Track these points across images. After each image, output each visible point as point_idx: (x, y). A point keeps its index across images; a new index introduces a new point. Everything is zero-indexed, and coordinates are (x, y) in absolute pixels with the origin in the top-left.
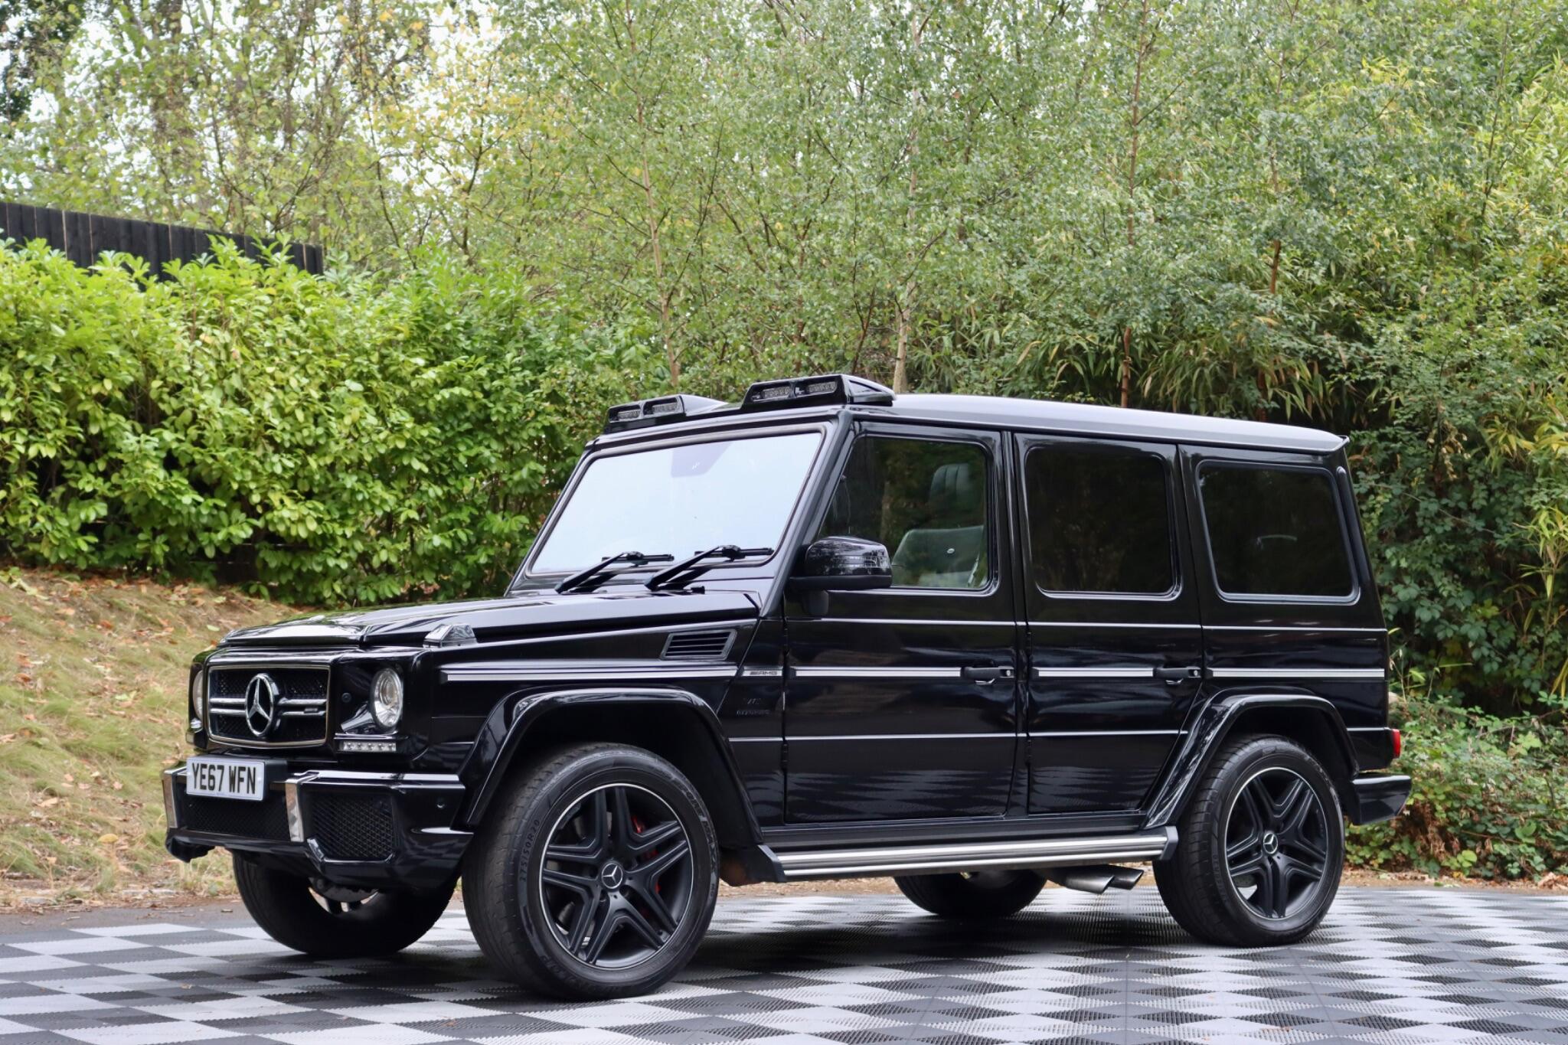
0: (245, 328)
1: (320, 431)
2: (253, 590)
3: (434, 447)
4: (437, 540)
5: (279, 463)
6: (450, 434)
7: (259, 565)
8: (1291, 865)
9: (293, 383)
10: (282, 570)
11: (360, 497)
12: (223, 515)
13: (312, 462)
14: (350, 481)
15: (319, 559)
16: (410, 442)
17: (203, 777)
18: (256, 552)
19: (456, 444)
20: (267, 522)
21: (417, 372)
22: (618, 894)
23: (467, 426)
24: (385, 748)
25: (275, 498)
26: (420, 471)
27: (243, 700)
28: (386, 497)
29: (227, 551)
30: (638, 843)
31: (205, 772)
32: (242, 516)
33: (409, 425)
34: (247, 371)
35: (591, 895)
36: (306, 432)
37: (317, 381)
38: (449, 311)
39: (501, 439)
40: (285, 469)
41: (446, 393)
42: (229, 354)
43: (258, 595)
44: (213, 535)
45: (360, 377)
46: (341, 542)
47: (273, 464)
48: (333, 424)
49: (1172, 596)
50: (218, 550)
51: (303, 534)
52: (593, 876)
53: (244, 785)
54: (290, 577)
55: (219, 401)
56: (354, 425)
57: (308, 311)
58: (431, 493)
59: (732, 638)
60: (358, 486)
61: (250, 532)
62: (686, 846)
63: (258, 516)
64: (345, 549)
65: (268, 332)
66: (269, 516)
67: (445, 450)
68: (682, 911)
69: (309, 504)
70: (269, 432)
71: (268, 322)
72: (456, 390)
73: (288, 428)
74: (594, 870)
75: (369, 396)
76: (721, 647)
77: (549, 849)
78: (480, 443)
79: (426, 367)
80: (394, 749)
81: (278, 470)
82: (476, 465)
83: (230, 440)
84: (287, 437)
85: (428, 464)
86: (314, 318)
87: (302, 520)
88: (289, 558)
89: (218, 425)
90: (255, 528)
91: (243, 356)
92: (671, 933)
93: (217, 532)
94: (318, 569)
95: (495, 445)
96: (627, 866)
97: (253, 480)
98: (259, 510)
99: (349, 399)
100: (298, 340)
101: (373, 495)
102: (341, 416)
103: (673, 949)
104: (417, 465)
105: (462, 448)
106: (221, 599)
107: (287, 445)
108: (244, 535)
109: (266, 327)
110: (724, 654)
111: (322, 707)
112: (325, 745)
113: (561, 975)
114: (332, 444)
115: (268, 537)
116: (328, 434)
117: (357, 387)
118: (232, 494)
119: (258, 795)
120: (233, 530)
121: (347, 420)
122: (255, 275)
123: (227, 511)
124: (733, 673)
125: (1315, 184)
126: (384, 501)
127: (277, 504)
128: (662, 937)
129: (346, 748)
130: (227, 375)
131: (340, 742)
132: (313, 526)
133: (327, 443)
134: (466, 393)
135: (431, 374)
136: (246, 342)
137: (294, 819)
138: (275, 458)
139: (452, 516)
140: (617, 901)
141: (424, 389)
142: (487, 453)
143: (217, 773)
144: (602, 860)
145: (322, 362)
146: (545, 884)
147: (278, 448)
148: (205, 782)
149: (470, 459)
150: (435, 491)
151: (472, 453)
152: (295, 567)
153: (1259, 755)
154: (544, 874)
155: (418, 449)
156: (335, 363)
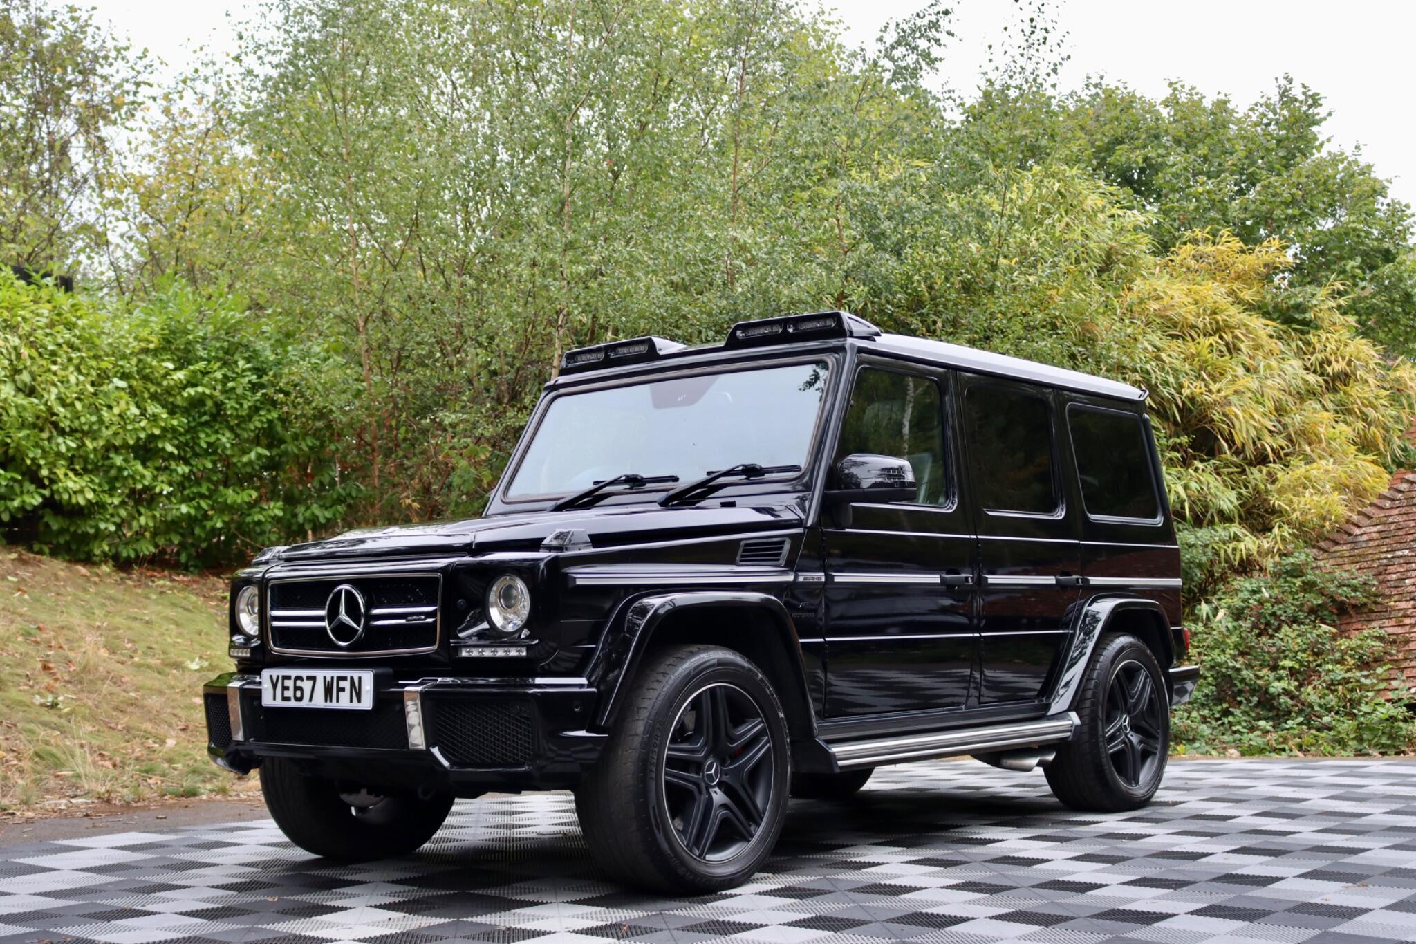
0: (30, 335)
1: (94, 419)
2: (36, 547)
3: (181, 434)
4: (184, 509)
5: (65, 444)
6: (193, 424)
7: (41, 528)
8: (1140, 742)
9: (73, 379)
10: (61, 531)
11: (126, 473)
12: (17, 487)
13: (89, 444)
14: (118, 460)
15: (92, 523)
16: (164, 429)
17: (285, 688)
18: (42, 517)
19: (196, 432)
20: (53, 493)
21: (167, 374)
22: (717, 789)
23: (205, 418)
24: (513, 653)
25: (60, 472)
26: (172, 453)
27: (322, 613)
28: (144, 474)
29: (20, 516)
30: (733, 740)
31: (287, 683)
32: (32, 488)
33: (165, 416)
34: (35, 368)
35: (700, 792)
36: (83, 420)
37: (90, 379)
38: (190, 327)
39: (231, 429)
40: (69, 449)
41: (192, 391)
42: (19, 356)
43: (41, 552)
44: (9, 503)
45: (124, 376)
46: (111, 510)
47: (58, 445)
48: (105, 413)
49: (1060, 515)
50: (12, 516)
51: (82, 502)
52: (698, 773)
53: (345, 696)
54: (68, 538)
55: (13, 393)
56: (120, 415)
57: (80, 322)
58: (180, 470)
59: (787, 546)
60: (124, 464)
61: (40, 500)
62: (767, 742)
63: (44, 487)
64: (112, 515)
65: (49, 338)
66: (55, 487)
67: (188, 437)
68: (766, 804)
69: (86, 478)
70: (54, 418)
71: (48, 331)
72: (200, 389)
73: (69, 415)
74: (698, 766)
75: (133, 393)
76: (779, 554)
77: (670, 749)
78: (217, 432)
79: (175, 370)
80: (524, 654)
81: (63, 449)
82: (212, 449)
83: (23, 426)
84: (68, 423)
85: (177, 447)
86: (83, 328)
87: (81, 491)
88: (67, 523)
89: (13, 412)
90: (43, 496)
91: (31, 357)
92: (758, 825)
93: (13, 500)
94: (92, 531)
95: (228, 434)
96: (722, 762)
97: (43, 457)
98: (46, 482)
99: (117, 394)
100: (72, 347)
101: (136, 471)
102: (110, 407)
103: (762, 839)
104: (169, 448)
105: (202, 435)
106: (14, 556)
107: (68, 430)
108: (35, 503)
109: (47, 335)
110: (782, 561)
111: (428, 615)
112: (436, 652)
113: (681, 871)
114: (104, 429)
115: (51, 504)
116: (101, 421)
117: (123, 384)
118: (24, 468)
119: (367, 703)
120: (27, 499)
121: (116, 411)
122: (32, 293)
123: (20, 483)
124: (790, 578)
125: (877, 238)
126: (143, 477)
127: (62, 477)
128: (752, 828)
129: (464, 654)
130: (19, 372)
131: (457, 649)
132: (90, 495)
133: (100, 430)
134: (208, 391)
135: (180, 375)
136: (32, 345)
137: (412, 726)
138: (60, 440)
139: (195, 490)
140: (718, 796)
141: (172, 388)
142: (224, 440)
143: (306, 686)
144: (706, 757)
145: (94, 363)
146: (667, 782)
147: (62, 433)
148: (289, 693)
149: (209, 444)
150: (183, 469)
151: (212, 439)
152: (72, 529)
153: (1122, 649)
154: (666, 774)
155: (170, 436)
156: (104, 365)
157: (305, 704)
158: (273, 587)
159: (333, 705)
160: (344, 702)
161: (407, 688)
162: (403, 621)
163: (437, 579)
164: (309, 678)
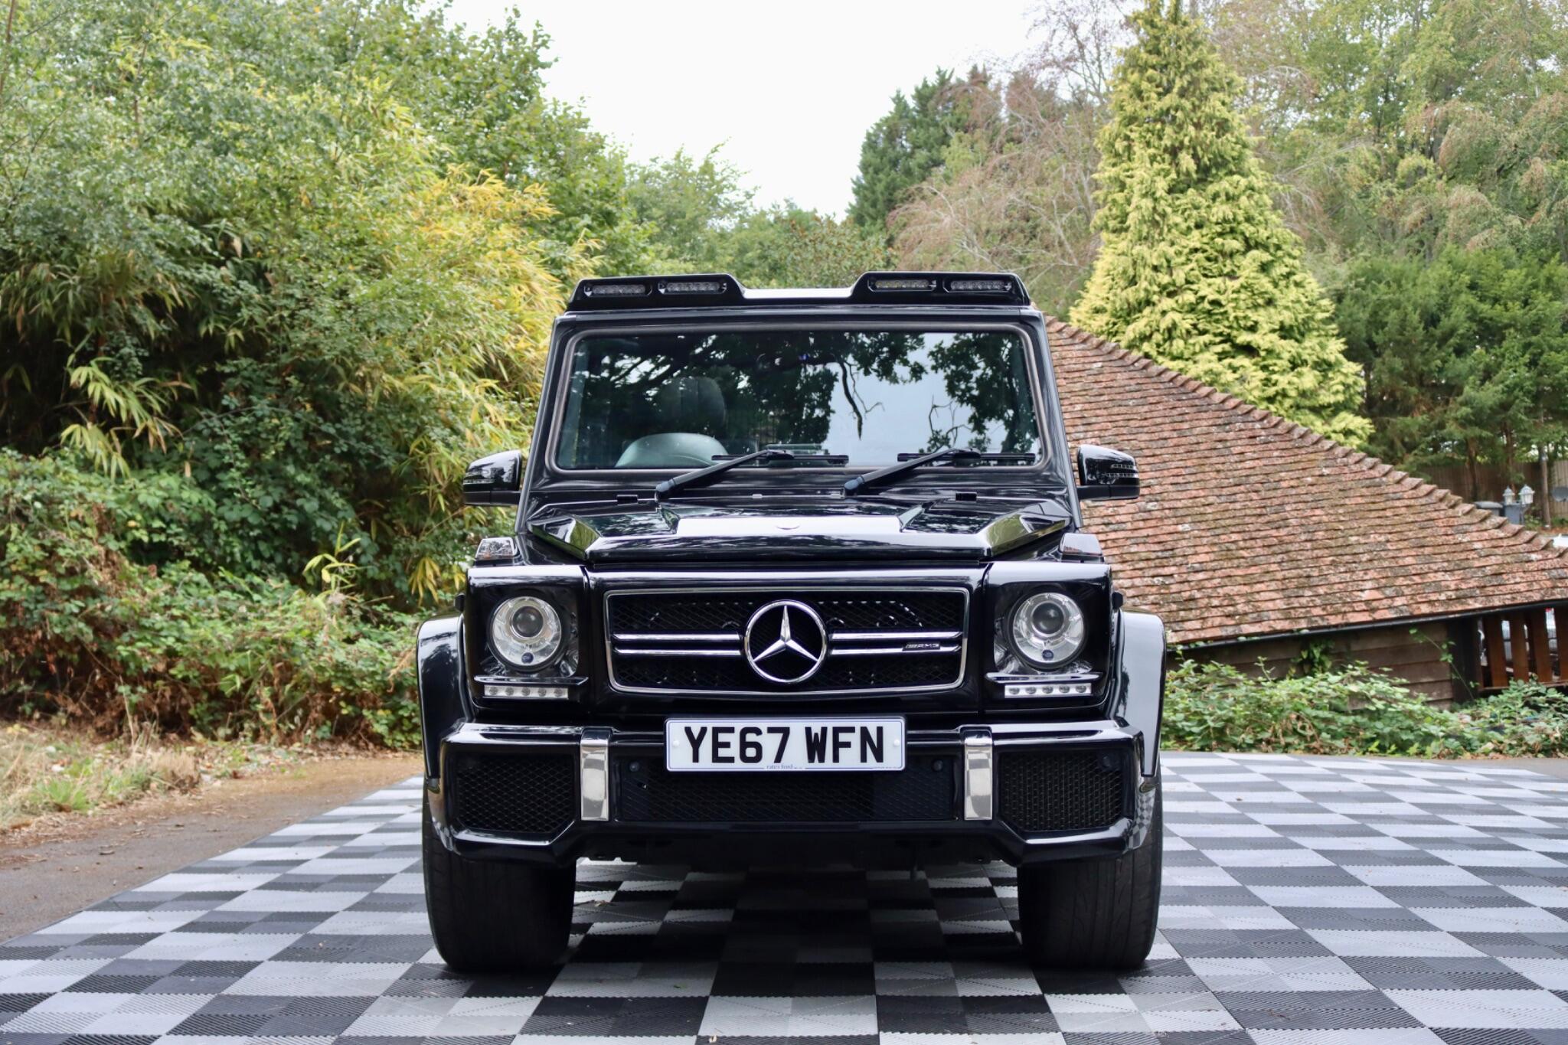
31: (723, 737)
157: (767, 764)
158: (613, 599)
159: (828, 765)
160: (850, 760)
161: (969, 741)
162: (899, 650)
163: (961, 596)
164: (771, 730)
